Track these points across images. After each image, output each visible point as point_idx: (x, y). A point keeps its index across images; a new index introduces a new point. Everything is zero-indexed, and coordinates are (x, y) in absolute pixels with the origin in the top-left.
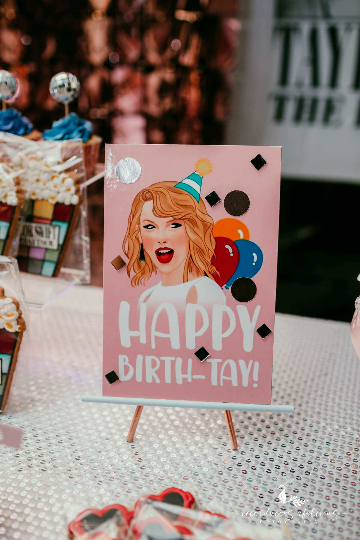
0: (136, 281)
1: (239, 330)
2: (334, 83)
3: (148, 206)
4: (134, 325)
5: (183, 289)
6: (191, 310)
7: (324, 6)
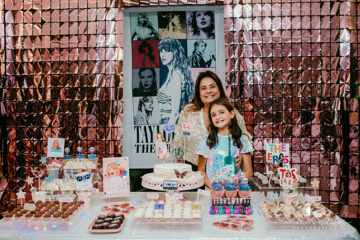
0: (108, 178)
1: (124, 184)
2: (152, 141)
3: (110, 166)
4: (108, 185)
5: (116, 179)
6: (117, 182)
7: (147, 121)
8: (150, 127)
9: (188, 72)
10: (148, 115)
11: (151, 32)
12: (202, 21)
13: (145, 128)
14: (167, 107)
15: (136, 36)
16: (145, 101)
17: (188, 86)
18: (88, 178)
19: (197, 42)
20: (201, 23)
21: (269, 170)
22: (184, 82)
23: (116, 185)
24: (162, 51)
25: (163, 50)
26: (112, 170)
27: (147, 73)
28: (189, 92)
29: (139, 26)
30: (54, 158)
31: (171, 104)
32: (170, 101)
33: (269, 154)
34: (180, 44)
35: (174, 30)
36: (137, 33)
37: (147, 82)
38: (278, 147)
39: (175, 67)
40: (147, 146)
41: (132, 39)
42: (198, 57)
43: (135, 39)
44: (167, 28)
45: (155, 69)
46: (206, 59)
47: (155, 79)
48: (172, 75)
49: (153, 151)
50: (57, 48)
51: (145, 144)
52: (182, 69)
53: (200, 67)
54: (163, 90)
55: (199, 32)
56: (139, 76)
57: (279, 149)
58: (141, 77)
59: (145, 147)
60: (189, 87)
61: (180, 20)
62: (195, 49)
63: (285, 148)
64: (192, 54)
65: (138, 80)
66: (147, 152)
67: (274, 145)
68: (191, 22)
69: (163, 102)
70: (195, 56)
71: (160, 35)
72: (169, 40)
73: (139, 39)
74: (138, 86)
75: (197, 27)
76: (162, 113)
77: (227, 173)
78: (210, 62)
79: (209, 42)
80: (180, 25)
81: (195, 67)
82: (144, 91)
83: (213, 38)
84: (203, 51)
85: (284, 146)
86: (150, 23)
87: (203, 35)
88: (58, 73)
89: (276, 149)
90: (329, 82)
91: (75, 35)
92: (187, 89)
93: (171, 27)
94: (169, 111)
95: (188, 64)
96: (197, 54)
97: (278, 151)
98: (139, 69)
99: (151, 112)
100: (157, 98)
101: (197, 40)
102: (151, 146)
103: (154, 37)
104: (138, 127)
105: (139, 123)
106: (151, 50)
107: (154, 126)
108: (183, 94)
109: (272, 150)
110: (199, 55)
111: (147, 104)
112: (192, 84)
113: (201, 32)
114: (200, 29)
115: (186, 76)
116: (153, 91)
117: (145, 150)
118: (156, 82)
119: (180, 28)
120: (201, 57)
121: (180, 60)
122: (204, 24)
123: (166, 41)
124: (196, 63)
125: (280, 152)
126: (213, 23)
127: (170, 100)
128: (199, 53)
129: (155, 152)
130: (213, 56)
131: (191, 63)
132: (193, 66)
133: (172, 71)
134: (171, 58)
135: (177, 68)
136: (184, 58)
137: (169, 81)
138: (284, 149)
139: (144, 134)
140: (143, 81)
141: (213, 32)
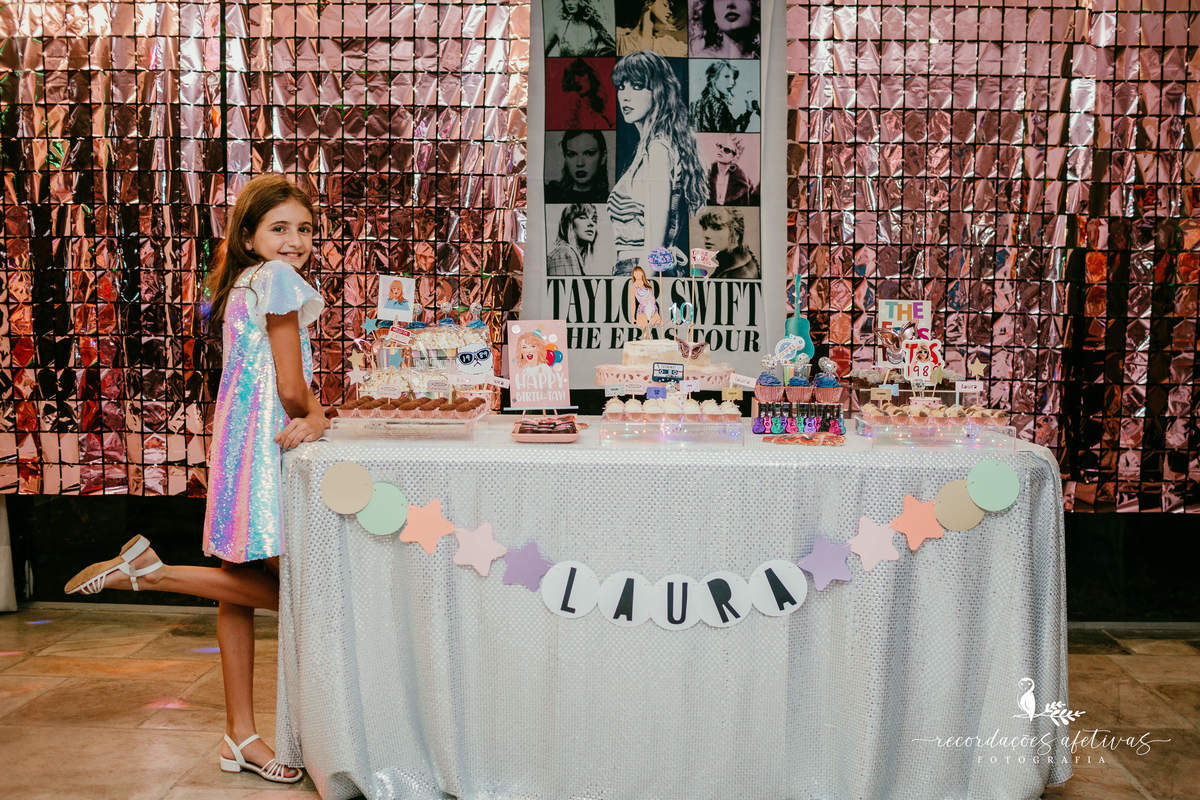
0: (521, 366)
1: (557, 383)
2: (592, 319)
3: (523, 341)
4: (521, 382)
5: (537, 368)
6: (540, 376)
7: (581, 268)
8: (588, 283)
9: (689, 142)
10: (584, 252)
11: (595, 35)
12: (729, 11)
13: (575, 284)
14: (632, 231)
15: (556, 45)
16: (578, 215)
17: (688, 178)
18: (485, 357)
19: (713, 65)
20: (727, 16)
21: (885, 359)
22: (678, 170)
23: (538, 384)
24: (624, 87)
25: (627, 85)
26: (529, 350)
27: (584, 142)
28: (690, 196)
29: (565, 18)
30: (391, 323)
31: (642, 225)
32: (641, 218)
33: (885, 324)
34: (671, 69)
35: (655, 32)
36: (560, 36)
37: (582, 166)
38: (905, 308)
39: (657, 128)
40: (580, 330)
41: (547, 52)
42: (716, 106)
43: (555, 52)
44: (638, 28)
45: (605, 133)
46: (736, 110)
47: (604, 158)
48: (647, 149)
49: (595, 344)
50: (358, 72)
51: (576, 326)
52: (675, 133)
53: (721, 131)
54: (624, 186)
55: (721, 39)
56: (561, 150)
57: (908, 312)
58: (569, 153)
59: (575, 333)
60: (690, 182)
61: (671, 8)
62: (710, 85)
63: (921, 310)
64: (700, 97)
65: (561, 160)
66: (579, 346)
67: (896, 304)
68: (700, 12)
69: (624, 218)
70: (709, 102)
71: (618, 44)
72: (643, 58)
73: (565, 53)
74: (559, 177)
75: (716, 27)
76: (619, 247)
77: (789, 353)
78: (745, 119)
79: (745, 66)
80: (671, 20)
81: (707, 130)
82: (575, 188)
83: (756, 58)
84: (729, 90)
85: (919, 307)
86: (595, 12)
87: (731, 48)
88: (362, 134)
89: (900, 312)
90: (1041, 175)
91: (406, 39)
92: (685, 188)
93: (648, 24)
94: (639, 243)
95: (691, 121)
96: (714, 96)
97: (905, 316)
98: (563, 133)
99: (592, 243)
100: (609, 209)
101: (715, 61)
102: (590, 331)
103: (603, 50)
104: (556, 282)
105: (560, 271)
106: (595, 82)
107: (598, 281)
108: (676, 198)
109: (891, 316)
110: (718, 100)
111: (582, 224)
112: (699, 174)
113: (726, 40)
114: (722, 31)
115: (683, 154)
116: (599, 191)
117: (575, 341)
118: (605, 166)
119: (671, 27)
120: (723, 104)
121: (669, 110)
122: (732, 21)
123: (634, 60)
124: (711, 121)
125: (909, 317)
126: (757, 19)
127: (640, 214)
128: (718, 96)
129: (598, 347)
130: (754, 103)
131: (696, 119)
132: (702, 129)
133: (649, 139)
134: (646, 106)
135: (662, 133)
136: (679, 107)
137: (640, 165)
138: (919, 314)
139: (573, 302)
140: (573, 162)
141: (756, 41)
